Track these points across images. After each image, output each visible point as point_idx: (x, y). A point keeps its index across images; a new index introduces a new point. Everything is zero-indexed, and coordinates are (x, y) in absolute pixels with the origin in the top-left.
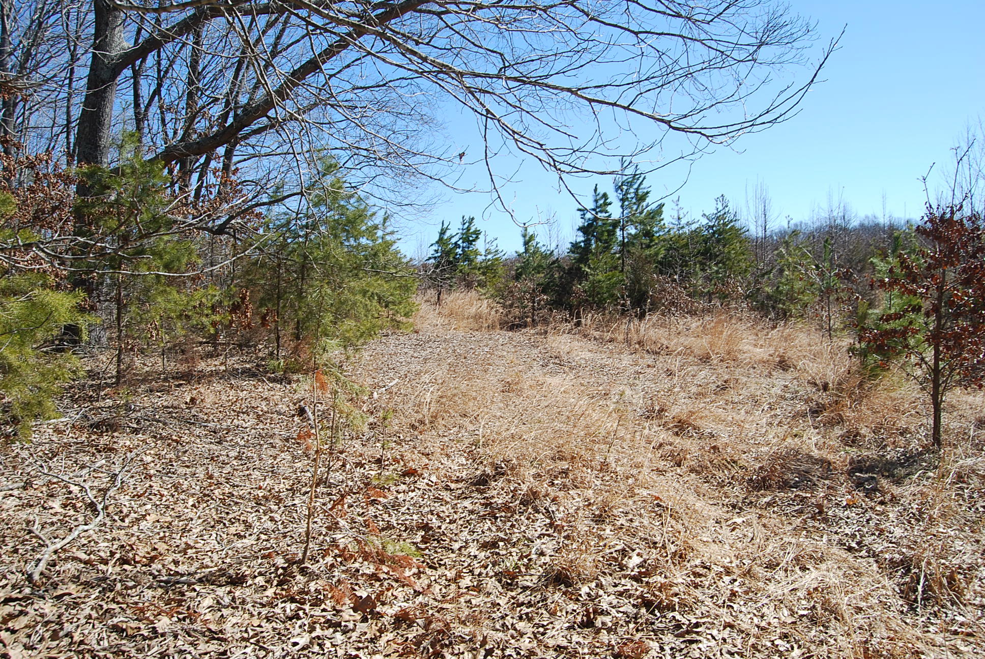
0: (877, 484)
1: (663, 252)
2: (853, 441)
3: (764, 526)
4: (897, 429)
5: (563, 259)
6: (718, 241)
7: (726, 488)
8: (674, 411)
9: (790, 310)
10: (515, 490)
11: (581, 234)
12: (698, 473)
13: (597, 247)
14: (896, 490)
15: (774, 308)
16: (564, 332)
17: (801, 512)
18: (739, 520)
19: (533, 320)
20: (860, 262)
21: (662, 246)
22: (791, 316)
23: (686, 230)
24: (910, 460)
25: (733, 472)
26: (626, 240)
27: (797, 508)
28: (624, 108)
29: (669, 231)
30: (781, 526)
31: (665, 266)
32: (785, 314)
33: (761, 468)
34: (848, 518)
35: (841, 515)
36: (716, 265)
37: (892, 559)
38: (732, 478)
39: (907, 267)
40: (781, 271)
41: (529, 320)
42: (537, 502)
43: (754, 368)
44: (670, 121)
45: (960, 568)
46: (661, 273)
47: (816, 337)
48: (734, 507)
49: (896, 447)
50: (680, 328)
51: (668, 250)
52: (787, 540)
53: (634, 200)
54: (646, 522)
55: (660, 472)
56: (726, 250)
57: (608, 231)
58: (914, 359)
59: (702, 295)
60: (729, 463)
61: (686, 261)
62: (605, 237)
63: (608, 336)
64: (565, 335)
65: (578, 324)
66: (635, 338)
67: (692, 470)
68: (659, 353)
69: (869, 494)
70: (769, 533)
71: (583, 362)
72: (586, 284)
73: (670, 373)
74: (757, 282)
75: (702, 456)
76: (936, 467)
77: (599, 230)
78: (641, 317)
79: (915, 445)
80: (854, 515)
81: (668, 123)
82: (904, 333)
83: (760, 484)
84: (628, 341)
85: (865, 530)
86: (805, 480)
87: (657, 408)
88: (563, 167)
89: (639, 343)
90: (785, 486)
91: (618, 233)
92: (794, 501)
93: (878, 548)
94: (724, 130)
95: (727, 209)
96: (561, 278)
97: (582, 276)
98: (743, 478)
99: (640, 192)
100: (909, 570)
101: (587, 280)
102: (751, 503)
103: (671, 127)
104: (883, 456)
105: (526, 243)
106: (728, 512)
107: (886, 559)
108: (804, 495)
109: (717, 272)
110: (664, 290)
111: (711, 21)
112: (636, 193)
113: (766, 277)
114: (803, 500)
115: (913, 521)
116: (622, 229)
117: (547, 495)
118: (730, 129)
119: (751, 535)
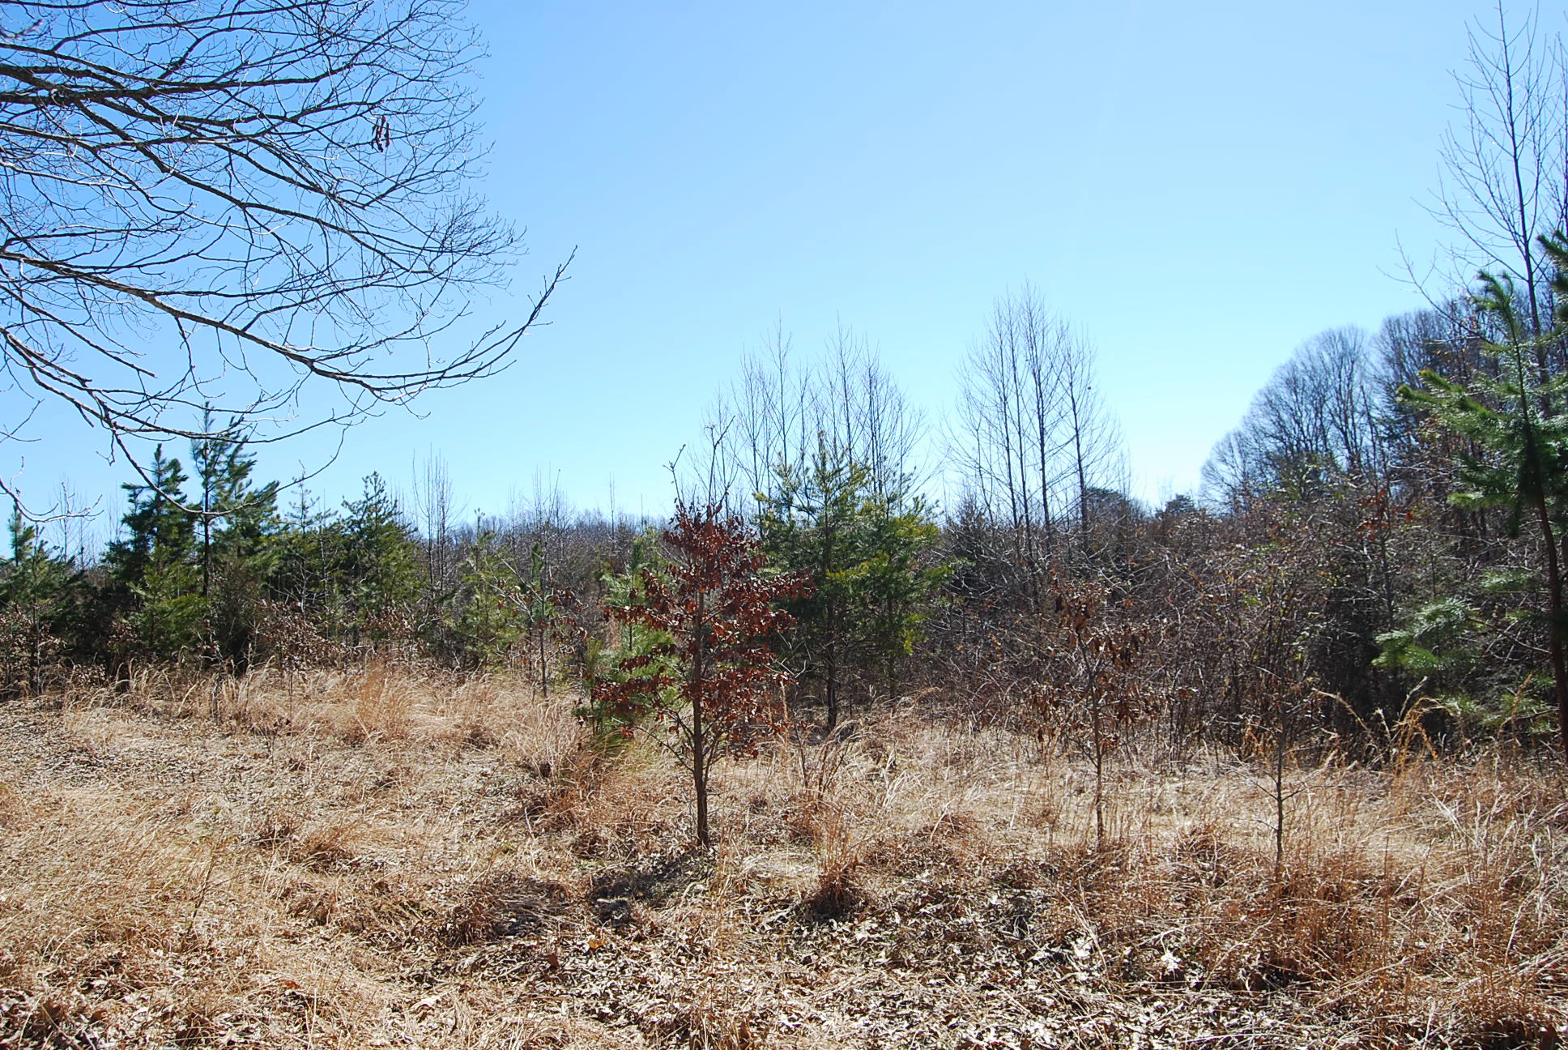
0: (630, 912)
1: (276, 562)
2: (591, 851)
3: (471, 1003)
4: (650, 826)
5: (92, 570)
6: (369, 546)
7: (404, 950)
8: (307, 831)
9: (484, 654)
10: (13, 1010)
11: (129, 529)
12: (356, 931)
13: (159, 552)
14: (656, 917)
15: (458, 651)
16: (96, 703)
17: (523, 972)
18: (430, 1001)
19: (33, 684)
20: (582, 579)
21: (275, 553)
22: (485, 663)
23: (316, 526)
24: (670, 869)
25: (414, 922)
26: (211, 541)
27: (518, 966)
28: (236, 332)
29: (286, 528)
30: (496, 999)
31: (280, 586)
32: (476, 661)
33: (457, 910)
34: (594, 970)
35: (584, 967)
36: (365, 583)
37: (662, 1022)
38: (413, 932)
39: (654, 590)
40: (469, 593)
41: (23, 683)
42: (62, 1028)
43: (433, 748)
44: (313, 361)
45: (751, 1017)
46: (274, 597)
47: (523, 694)
48: (420, 979)
49: (650, 852)
50: (309, 687)
51: (285, 559)
52: (509, 1020)
53: (226, 475)
54: (274, 1030)
55: (291, 938)
56: (383, 561)
57: (180, 525)
58: (667, 722)
59: (342, 632)
60: (405, 907)
61: (316, 578)
62: (174, 536)
63: (179, 707)
64: (98, 710)
65: (123, 688)
66: (230, 709)
67: (346, 927)
68: (274, 733)
69: (620, 928)
70: (480, 1014)
71: (133, 755)
72: (138, 618)
73: (297, 767)
74: (433, 611)
75: (361, 901)
76: (705, 876)
77: (164, 522)
78: (240, 672)
79: (675, 848)
80: (601, 963)
81: (309, 362)
82: (653, 685)
83: (459, 935)
84: (217, 715)
85: (620, 984)
86: (526, 921)
87: (278, 828)
88: (121, 421)
89: (237, 717)
90: (497, 933)
91: (198, 529)
92: (512, 955)
93: (641, 1008)
94: (399, 382)
95: (382, 495)
96: (87, 606)
97: (130, 603)
98: (431, 930)
99: (237, 462)
100: (687, 1034)
101: (138, 610)
102: (447, 968)
103: (313, 369)
104: (634, 868)
105: (18, 543)
106: (410, 990)
107: (653, 1023)
108: (527, 944)
109: (368, 596)
110: (281, 627)
111: (368, 205)
112: (230, 464)
113: (445, 602)
114: (525, 952)
115: (683, 960)
116: (206, 523)
117: (82, 1010)
118: (409, 380)
119: (451, 1022)
